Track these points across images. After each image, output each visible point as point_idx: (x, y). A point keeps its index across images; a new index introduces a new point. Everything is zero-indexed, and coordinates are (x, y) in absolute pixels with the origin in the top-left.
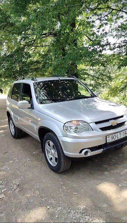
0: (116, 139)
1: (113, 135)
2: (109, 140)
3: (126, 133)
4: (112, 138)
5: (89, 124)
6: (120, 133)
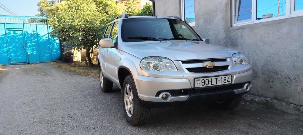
0: (210, 85)
1: (205, 79)
2: (199, 84)
3: (225, 80)
4: (203, 83)
5: (174, 62)
6: (216, 78)
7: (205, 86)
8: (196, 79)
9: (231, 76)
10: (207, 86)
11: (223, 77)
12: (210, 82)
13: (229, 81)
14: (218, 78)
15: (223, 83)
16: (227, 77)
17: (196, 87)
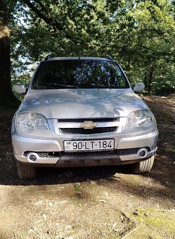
0: (84, 149)
1: (77, 142)
3: (105, 144)
4: (75, 146)
5: (48, 120)
6: (92, 142)
7: (78, 149)
8: (65, 142)
9: (113, 140)
10: (80, 150)
11: (102, 141)
12: (84, 146)
13: (111, 146)
14: (94, 142)
15: (102, 148)
16: (108, 141)
17: (65, 150)
